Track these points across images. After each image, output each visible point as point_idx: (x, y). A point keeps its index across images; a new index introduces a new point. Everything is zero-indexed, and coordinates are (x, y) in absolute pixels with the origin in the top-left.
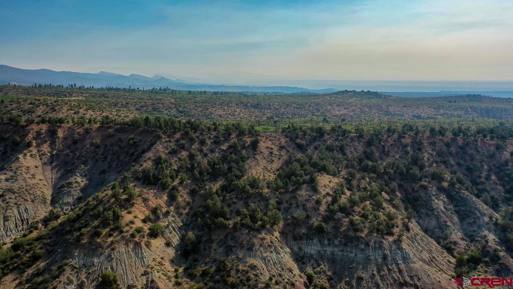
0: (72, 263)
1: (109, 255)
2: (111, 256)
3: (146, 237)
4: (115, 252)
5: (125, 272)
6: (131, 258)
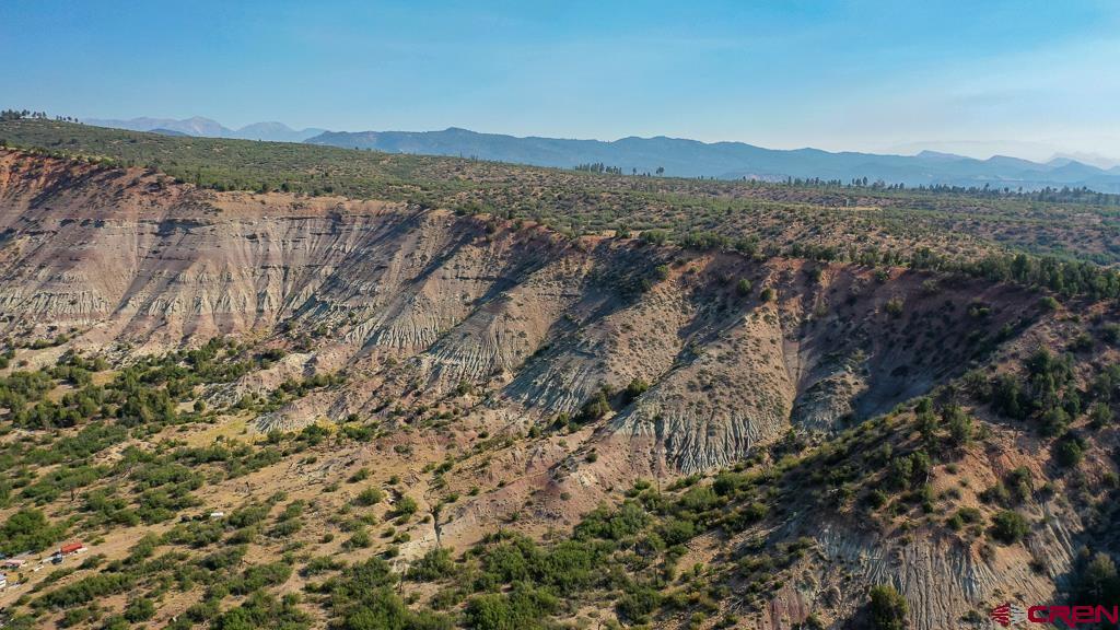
0: (817, 547)
1: (894, 554)
2: (898, 555)
3: (983, 536)
4: (907, 549)
5: (924, 600)
6: (943, 573)
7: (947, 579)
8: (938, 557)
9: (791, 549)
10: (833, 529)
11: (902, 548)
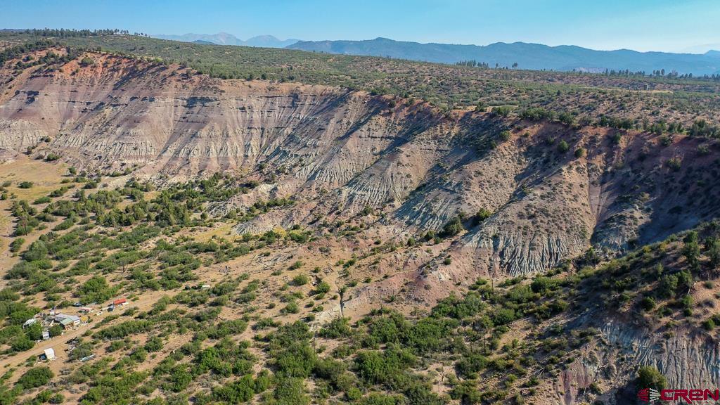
0: (601, 335)
1: (659, 344)
2: (662, 345)
4: (670, 341)
5: (680, 380)
6: (696, 361)
7: (699, 365)
8: (693, 349)
9: (582, 335)
10: (614, 323)
11: (665, 341)
